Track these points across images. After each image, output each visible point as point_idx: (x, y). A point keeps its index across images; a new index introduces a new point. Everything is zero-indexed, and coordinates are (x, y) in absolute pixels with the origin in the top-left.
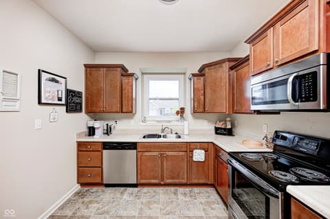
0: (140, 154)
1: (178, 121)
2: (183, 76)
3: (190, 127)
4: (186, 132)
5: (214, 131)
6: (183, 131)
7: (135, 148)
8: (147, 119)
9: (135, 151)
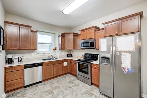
0: (44, 67)
1: (54, 53)
2: (54, 34)
3: (60, 55)
4: (58, 57)
5: (66, 56)
6: (57, 57)
7: (42, 65)
8: (39, 53)
9: (42, 66)
